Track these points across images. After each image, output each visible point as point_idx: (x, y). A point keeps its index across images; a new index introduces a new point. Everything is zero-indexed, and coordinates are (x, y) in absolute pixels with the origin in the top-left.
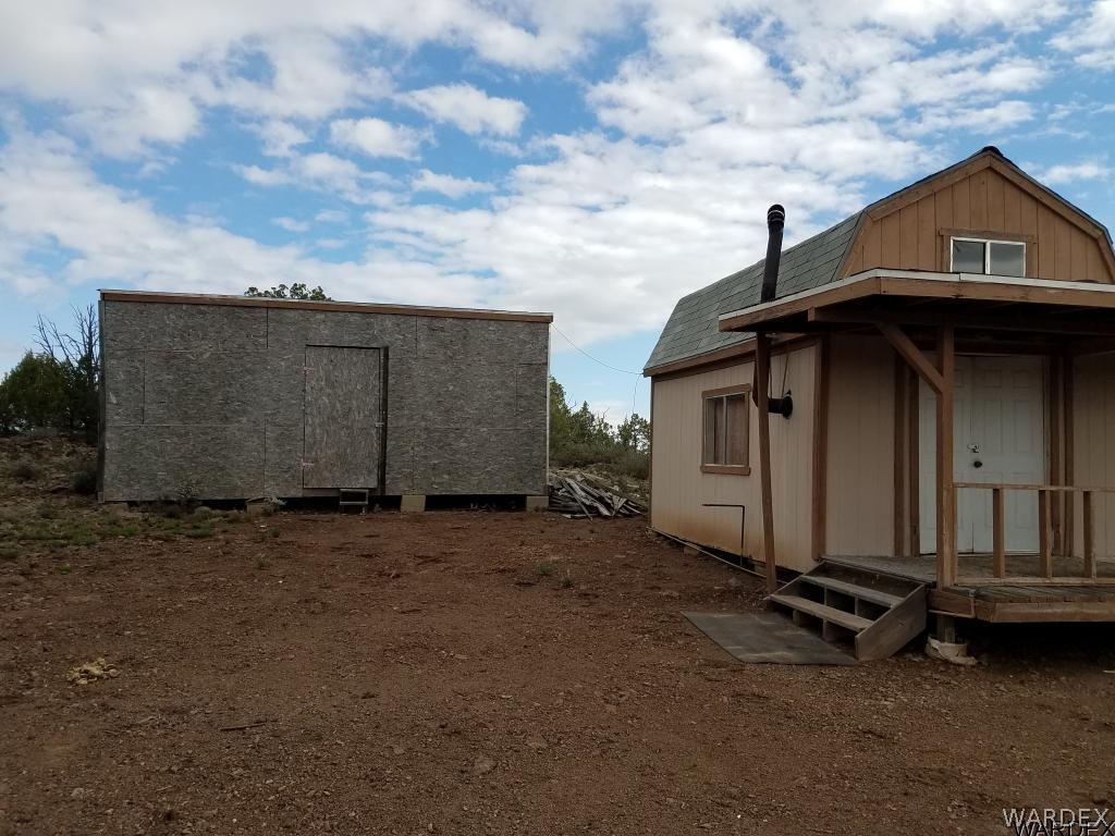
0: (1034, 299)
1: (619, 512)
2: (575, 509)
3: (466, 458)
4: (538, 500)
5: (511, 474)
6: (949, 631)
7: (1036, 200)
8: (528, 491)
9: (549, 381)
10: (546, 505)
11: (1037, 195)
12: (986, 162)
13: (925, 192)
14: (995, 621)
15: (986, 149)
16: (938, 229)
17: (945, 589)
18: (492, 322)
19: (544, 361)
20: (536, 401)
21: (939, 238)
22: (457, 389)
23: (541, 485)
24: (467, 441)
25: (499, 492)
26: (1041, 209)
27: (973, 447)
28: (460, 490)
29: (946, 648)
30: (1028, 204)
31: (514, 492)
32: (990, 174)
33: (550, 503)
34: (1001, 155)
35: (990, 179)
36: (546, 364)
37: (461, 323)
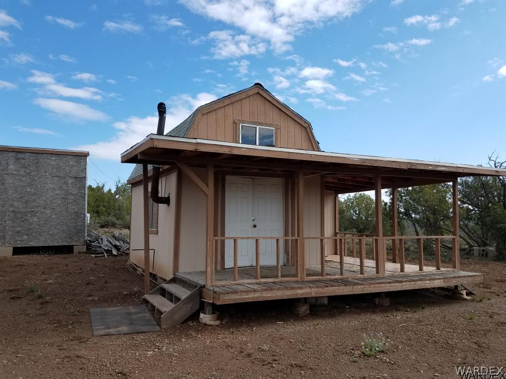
0: (236, 152)
1: (124, 252)
2: (100, 252)
3: (38, 227)
4: (80, 248)
5: (65, 235)
6: (208, 309)
7: (280, 109)
8: (74, 243)
9: (87, 185)
10: (85, 250)
11: (280, 106)
12: (256, 90)
13: (227, 102)
14: (219, 304)
15: (256, 84)
16: (235, 119)
17: (207, 289)
18: (54, 155)
19: (84, 176)
20: (80, 196)
21: (235, 124)
22: (32, 190)
23: (82, 240)
24: (38, 218)
25: (57, 244)
26: (281, 113)
27: (253, 218)
28: (33, 244)
29: (206, 318)
30: (276, 111)
31: (66, 244)
32: (258, 95)
33: (87, 249)
34: (263, 88)
35: (258, 98)
36: (85, 177)
37: (34, 155)
